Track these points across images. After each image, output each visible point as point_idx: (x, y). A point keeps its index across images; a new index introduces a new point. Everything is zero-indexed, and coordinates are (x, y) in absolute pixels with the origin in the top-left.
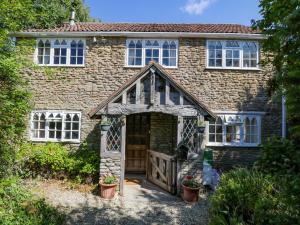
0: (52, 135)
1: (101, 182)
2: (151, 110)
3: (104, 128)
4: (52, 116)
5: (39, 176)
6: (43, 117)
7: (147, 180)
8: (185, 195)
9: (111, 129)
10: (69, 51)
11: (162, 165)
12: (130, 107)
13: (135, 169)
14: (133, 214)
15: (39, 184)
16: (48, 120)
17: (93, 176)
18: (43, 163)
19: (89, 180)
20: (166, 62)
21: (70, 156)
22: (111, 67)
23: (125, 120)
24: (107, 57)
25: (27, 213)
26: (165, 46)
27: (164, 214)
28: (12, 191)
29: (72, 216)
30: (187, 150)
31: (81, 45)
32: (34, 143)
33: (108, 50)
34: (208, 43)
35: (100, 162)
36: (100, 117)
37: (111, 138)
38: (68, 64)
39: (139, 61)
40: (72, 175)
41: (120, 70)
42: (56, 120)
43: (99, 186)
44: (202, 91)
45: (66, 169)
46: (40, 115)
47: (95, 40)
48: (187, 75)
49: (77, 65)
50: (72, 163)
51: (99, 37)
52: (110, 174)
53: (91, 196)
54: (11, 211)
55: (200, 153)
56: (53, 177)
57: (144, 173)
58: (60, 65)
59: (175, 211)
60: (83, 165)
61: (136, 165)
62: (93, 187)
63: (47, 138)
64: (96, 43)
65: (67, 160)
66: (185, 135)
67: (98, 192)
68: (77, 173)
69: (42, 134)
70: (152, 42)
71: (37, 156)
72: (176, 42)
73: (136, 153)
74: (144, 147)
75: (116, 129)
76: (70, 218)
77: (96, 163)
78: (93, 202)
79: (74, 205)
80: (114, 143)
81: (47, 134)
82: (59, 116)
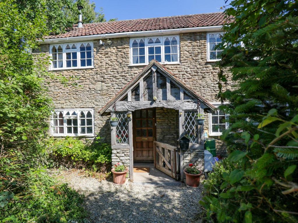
0: (69, 130)
1: (113, 170)
2: (154, 105)
3: (113, 124)
4: (68, 114)
5: (61, 166)
6: (61, 115)
7: (155, 168)
8: (187, 180)
9: (120, 124)
10: (79, 55)
11: (167, 154)
12: (135, 104)
13: (144, 158)
14: (141, 197)
15: (62, 172)
16: (66, 117)
17: (106, 165)
18: (64, 155)
19: (103, 168)
20: (168, 58)
21: (86, 149)
22: (117, 67)
23: (131, 116)
24: (114, 58)
25: (55, 195)
26: (167, 43)
27: (167, 197)
28: (43, 178)
29: (90, 198)
30: (189, 141)
31: (89, 48)
32: (55, 138)
33: (114, 51)
34: (208, 36)
35: (111, 153)
36: (109, 114)
37: (120, 132)
38: (79, 66)
39: (142, 59)
40: (89, 164)
41: (126, 69)
42: (72, 117)
43: (112, 174)
44: (204, 83)
45: (83, 160)
46: (58, 113)
47: (101, 42)
48: (189, 70)
49: (86, 67)
50: (88, 155)
51: (104, 40)
52: (121, 164)
53: (105, 182)
54: (43, 193)
55: (201, 143)
56: (73, 167)
57: (152, 162)
58: (72, 68)
59: (177, 194)
60: (97, 156)
61: (145, 155)
62: (107, 175)
63: (66, 134)
64: (102, 45)
65: (84, 152)
66: (186, 127)
67: (111, 179)
68: (93, 163)
69: (62, 130)
70: (154, 39)
71: (59, 150)
72: (177, 38)
73: (145, 145)
74: (151, 138)
75: (124, 124)
76: (88, 199)
77: (108, 154)
78: (107, 186)
79: (92, 190)
80: (122, 136)
81: (66, 130)
82: (74, 114)
